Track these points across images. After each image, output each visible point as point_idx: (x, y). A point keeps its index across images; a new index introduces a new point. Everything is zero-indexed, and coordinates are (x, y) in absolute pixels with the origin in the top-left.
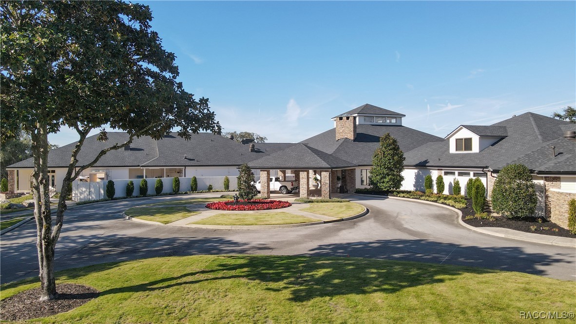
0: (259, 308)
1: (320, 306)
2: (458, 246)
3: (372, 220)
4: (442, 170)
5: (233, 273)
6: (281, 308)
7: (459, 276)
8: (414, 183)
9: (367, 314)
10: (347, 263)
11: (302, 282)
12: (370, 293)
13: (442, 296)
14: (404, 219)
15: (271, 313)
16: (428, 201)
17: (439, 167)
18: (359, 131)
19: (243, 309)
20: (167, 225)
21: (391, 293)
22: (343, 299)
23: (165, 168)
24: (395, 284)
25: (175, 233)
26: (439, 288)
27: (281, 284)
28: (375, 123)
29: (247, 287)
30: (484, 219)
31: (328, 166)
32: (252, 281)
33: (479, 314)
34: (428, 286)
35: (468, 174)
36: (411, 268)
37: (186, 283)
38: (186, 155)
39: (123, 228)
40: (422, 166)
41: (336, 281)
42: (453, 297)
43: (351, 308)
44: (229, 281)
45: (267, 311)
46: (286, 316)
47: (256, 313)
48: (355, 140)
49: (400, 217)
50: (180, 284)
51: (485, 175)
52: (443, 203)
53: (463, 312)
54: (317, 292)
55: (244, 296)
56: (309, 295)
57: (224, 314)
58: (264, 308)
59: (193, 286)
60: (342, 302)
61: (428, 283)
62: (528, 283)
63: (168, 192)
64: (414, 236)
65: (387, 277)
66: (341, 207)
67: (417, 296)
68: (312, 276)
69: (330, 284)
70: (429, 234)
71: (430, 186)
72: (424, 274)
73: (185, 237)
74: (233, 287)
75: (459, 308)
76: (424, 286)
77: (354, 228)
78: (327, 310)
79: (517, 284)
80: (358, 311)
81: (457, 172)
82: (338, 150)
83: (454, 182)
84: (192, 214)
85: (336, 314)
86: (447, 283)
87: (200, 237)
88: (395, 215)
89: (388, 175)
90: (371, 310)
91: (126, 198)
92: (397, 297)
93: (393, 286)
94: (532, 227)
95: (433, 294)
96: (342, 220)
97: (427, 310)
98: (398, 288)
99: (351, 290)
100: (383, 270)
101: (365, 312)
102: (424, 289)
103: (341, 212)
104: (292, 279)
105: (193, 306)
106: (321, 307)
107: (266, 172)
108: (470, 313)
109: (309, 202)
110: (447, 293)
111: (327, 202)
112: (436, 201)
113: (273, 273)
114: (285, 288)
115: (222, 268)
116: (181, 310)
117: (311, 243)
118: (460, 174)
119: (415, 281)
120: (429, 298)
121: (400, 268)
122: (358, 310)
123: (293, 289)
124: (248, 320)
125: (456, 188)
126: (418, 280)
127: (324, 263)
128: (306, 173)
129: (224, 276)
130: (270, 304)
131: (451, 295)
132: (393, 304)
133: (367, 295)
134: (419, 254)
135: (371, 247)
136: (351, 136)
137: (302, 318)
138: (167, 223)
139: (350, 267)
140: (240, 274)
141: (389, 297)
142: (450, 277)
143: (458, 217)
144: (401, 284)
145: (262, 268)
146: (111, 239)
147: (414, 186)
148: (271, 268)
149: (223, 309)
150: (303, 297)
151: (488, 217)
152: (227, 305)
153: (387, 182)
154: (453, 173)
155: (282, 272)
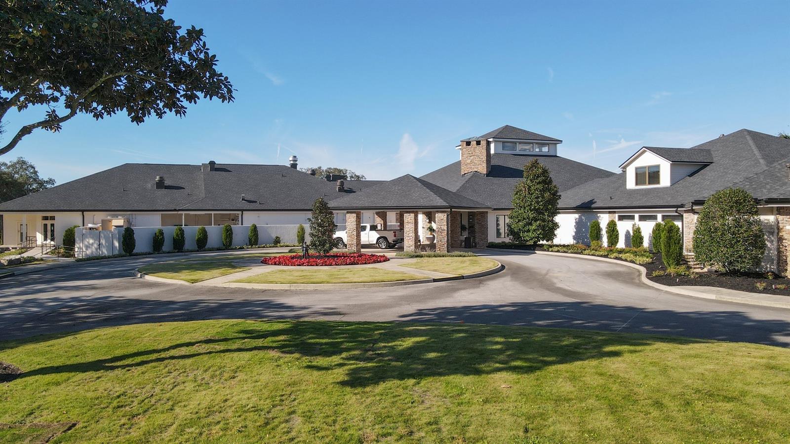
0: (284, 398)
1: (394, 394)
2: (641, 311)
3: (508, 278)
4: (614, 212)
5: (259, 342)
6: (324, 398)
7: (647, 348)
8: (574, 234)
9: (478, 407)
10: (457, 330)
11: (374, 356)
12: (488, 373)
13: (618, 377)
14: (557, 278)
15: (302, 406)
16: (595, 256)
17: (611, 209)
18: (494, 162)
19: (254, 399)
20: (194, 284)
21: (526, 372)
22: (439, 384)
23: (213, 213)
24: (534, 359)
25: (203, 294)
26: (612, 365)
27: (336, 359)
28: (518, 152)
29: (276, 364)
30: (681, 275)
31: (445, 204)
32: (288, 355)
33: (689, 408)
34: (594, 363)
35: (655, 218)
36: (564, 337)
37: (173, 358)
38: (244, 195)
39: (127, 288)
40: (586, 208)
41: (432, 355)
42: (639, 378)
43: (451, 397)
44: (247, 355)
45: (296, 403)
46: (328, 411)
47: (274, 406)
48: (488, 175)
49: (551, 274)
50: (162, 359)
51: (680, 218)
52: (616, 258)
53: (658, 404)
54: (394, 371)
55: (264, 378)
56: (379, 376)
57: (217, 407)
58: (293, 397)
59: (182, 362)
60: (437, 389)
61: (593, 357)
62: (771, 358)
63: (216, 246)
64: (572, 298)
65: (520, 350)
66: (462, 262)
67: (573, 378)
68: (392, 348)
69: (420, 359)
70: (595, 296)
71: (598, 236)
72: (586, 344)
73: (213, 299)
74: (250, 365)
75: (650, 398)
76: (586, 362)
77: (479, 287)
78: (406, 401)
79: (753, 359)
80: (462, 403)
81: (637, 216)
82: (463, 187)
83: (633, 230)
84: (238, 270)
85: (421, 407)
86: (627, 357)
87: (239, 298)
88: (544, 272)
89: (536, 221)
90: (486, 401)
91: (152, 254)
92: (537, 379)
93: (530, 362)
94: (758, 285)
95: (601, 374)
96: (462, 277)
97: (591, 402)
98: (539, 365)
99: (456, 369)
100: (514, 338)
101: (475, 404)
102: (587, 368)
103: (463, 267)
104: (357, 352)
105: (168, 395)
106: (396, 396)
107: (355, 215)
108: (672, 406)
109: (417, 256)
110: (627, 372)
111: (443, 256)
112: (606, 256)
113: (326, 344)
114: (341, 365)
115: (245, 335)
116: (143, 401)
117: (408, 306)
118: (642, 218)
119: (569, 355)
120: (593, 381)
121: (544, 336)
122: (464, 401)
123: (353, 367)
124: (256, 417)
125: (636, 238)
126: (576, 353)
127: (418, 330)
128: (412, 215)
129: (242, 347)
130: (305, 391)
131: (634, 376)
132: (528, 390)
133: (483, 376)
134: (579, 320)
135: (502, 311)
136: (483, 169)
137: (356, 414)
138: (194, 281)
139: (461, 335)
140: (271, 345)
141: (521, 380)
142: (632, 348)
143: (640, 274)
144: (545, 358)
145: (310, 336)
146: (98, 302)
147: (574, 238)
148: (326, 335)
149: (219, 398)
150: (368, 379)
151: (687, 273)
152: (228, 392)
153: (534, 230)
154: (632, 218)
155: (342, 343)
